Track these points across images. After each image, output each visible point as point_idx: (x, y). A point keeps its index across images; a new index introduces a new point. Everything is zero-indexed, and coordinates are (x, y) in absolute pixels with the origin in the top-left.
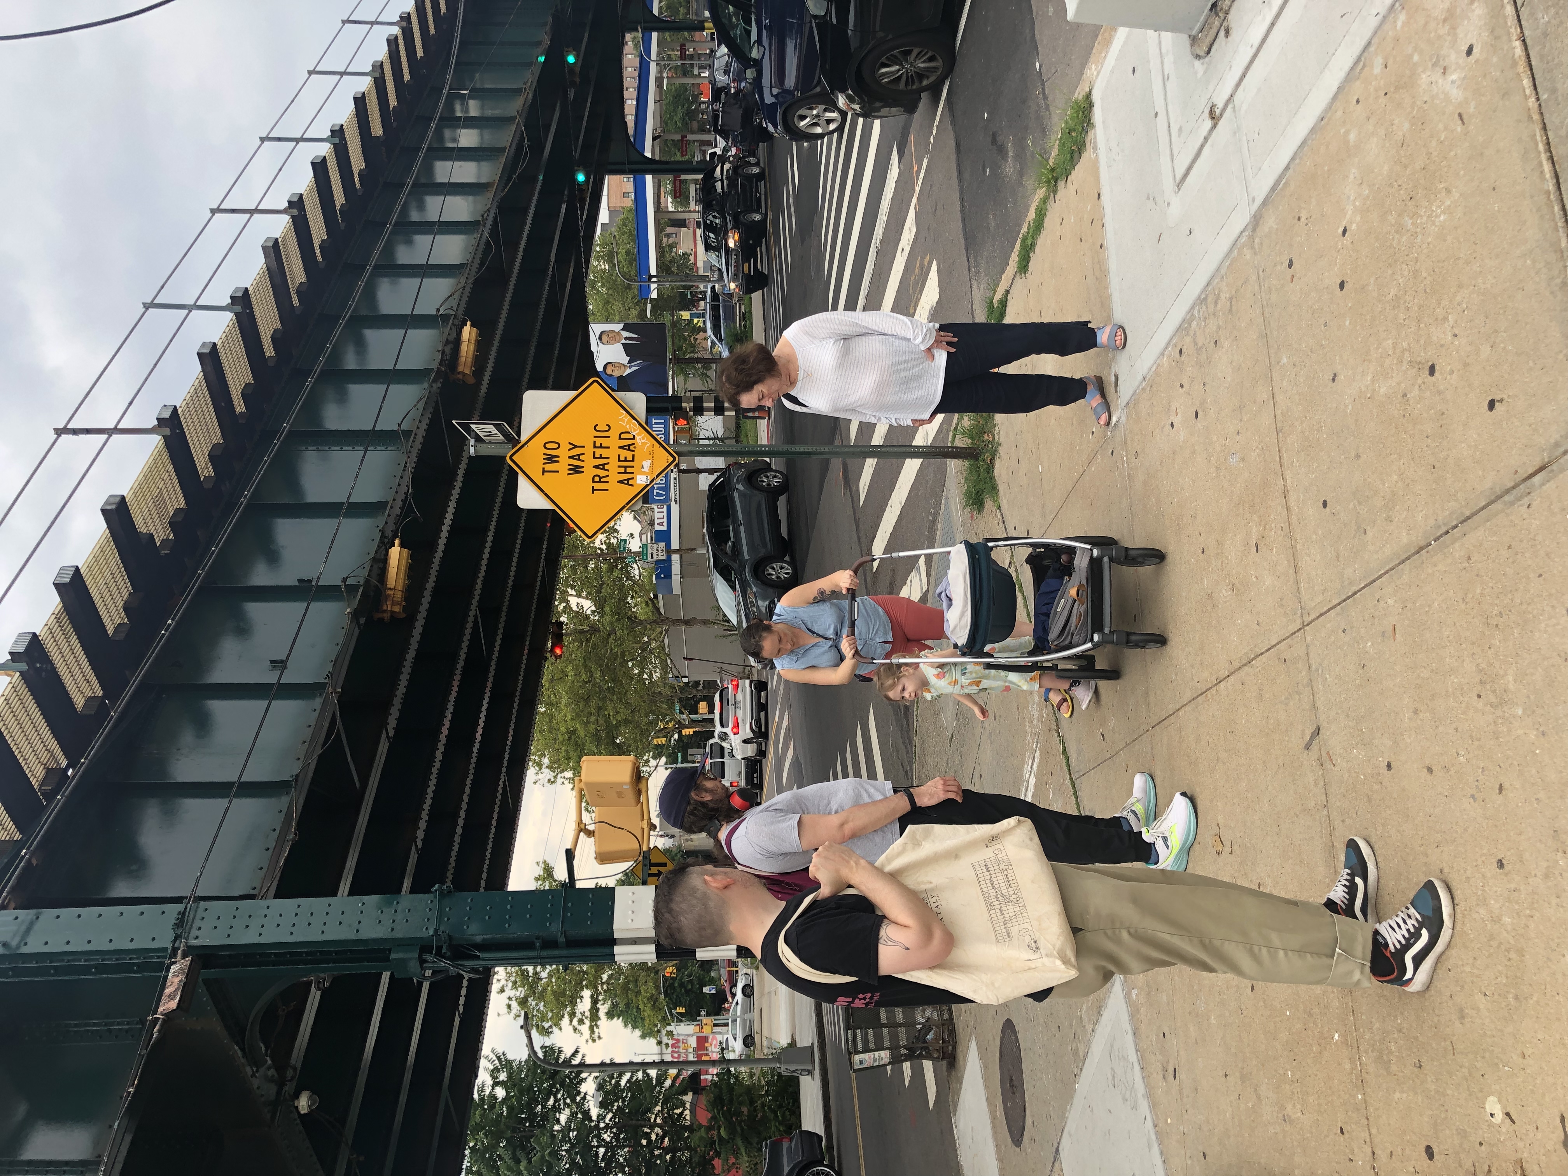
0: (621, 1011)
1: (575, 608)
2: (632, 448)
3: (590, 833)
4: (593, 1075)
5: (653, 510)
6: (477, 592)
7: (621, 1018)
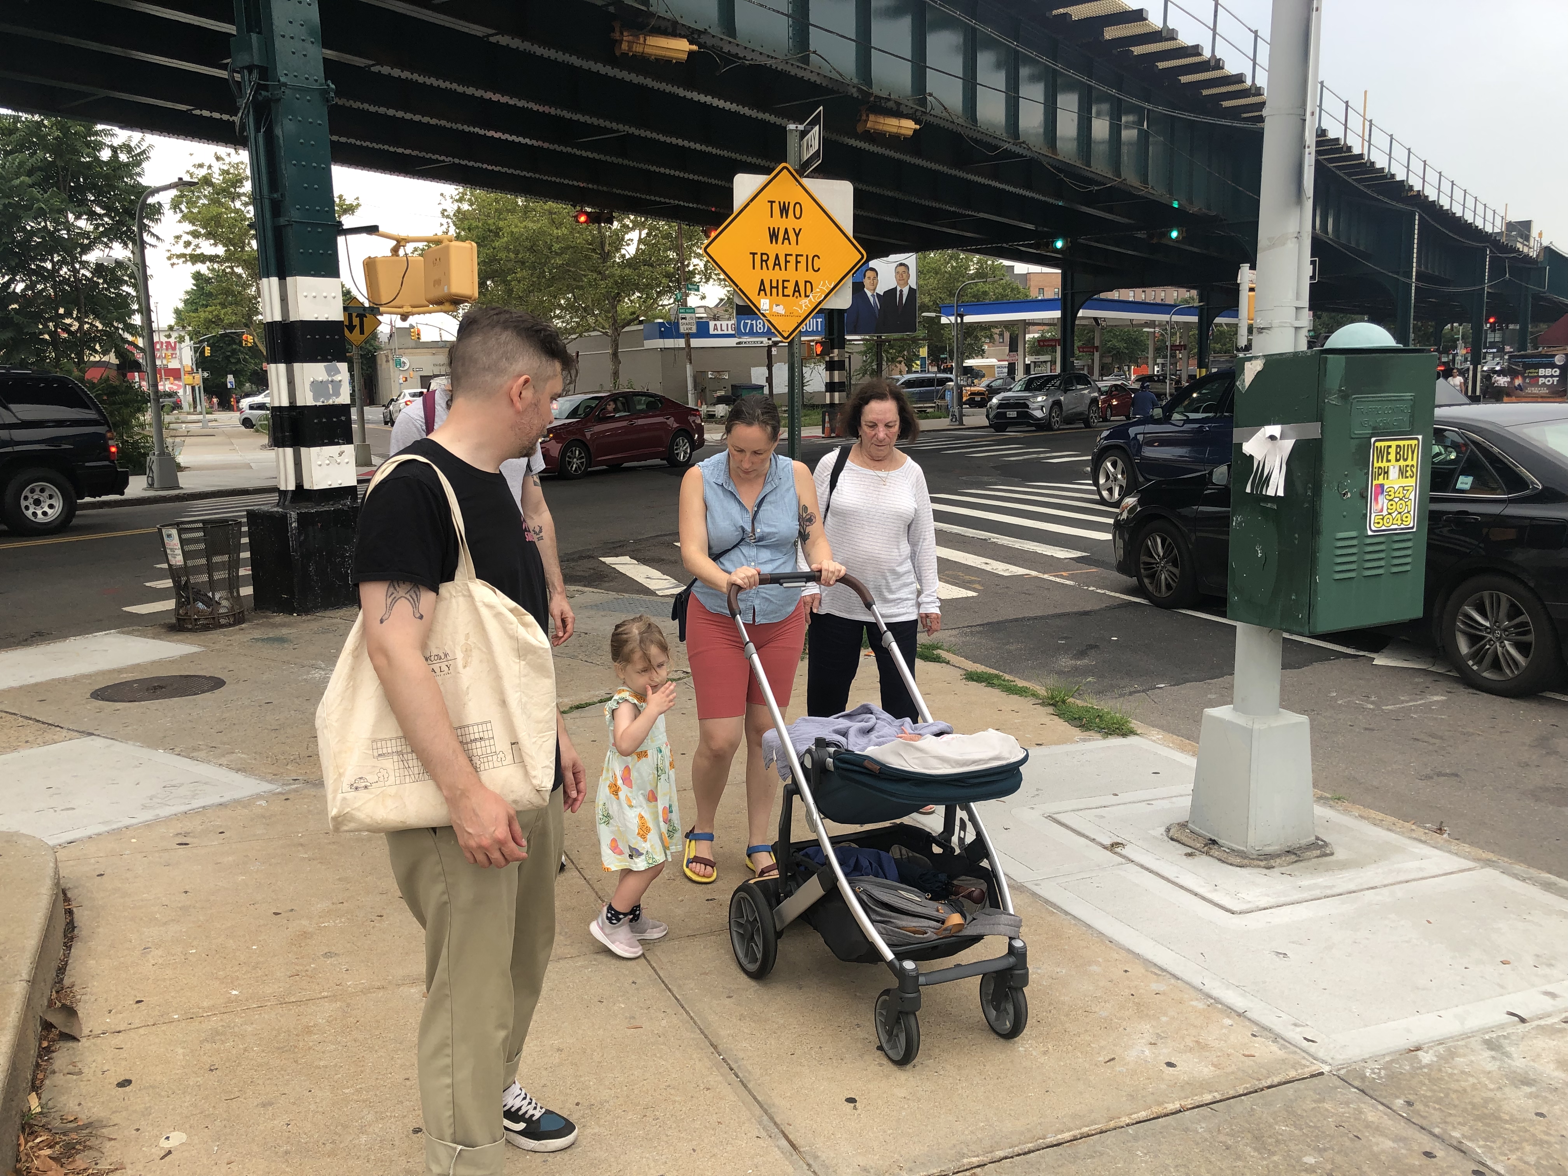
0: (203, 288)
1: (627, 237)
2: (797, 294)
3: (395, 251)
4: (131, 256)
5: (729, 319)
6: (643, 133)
7: (195, 288)
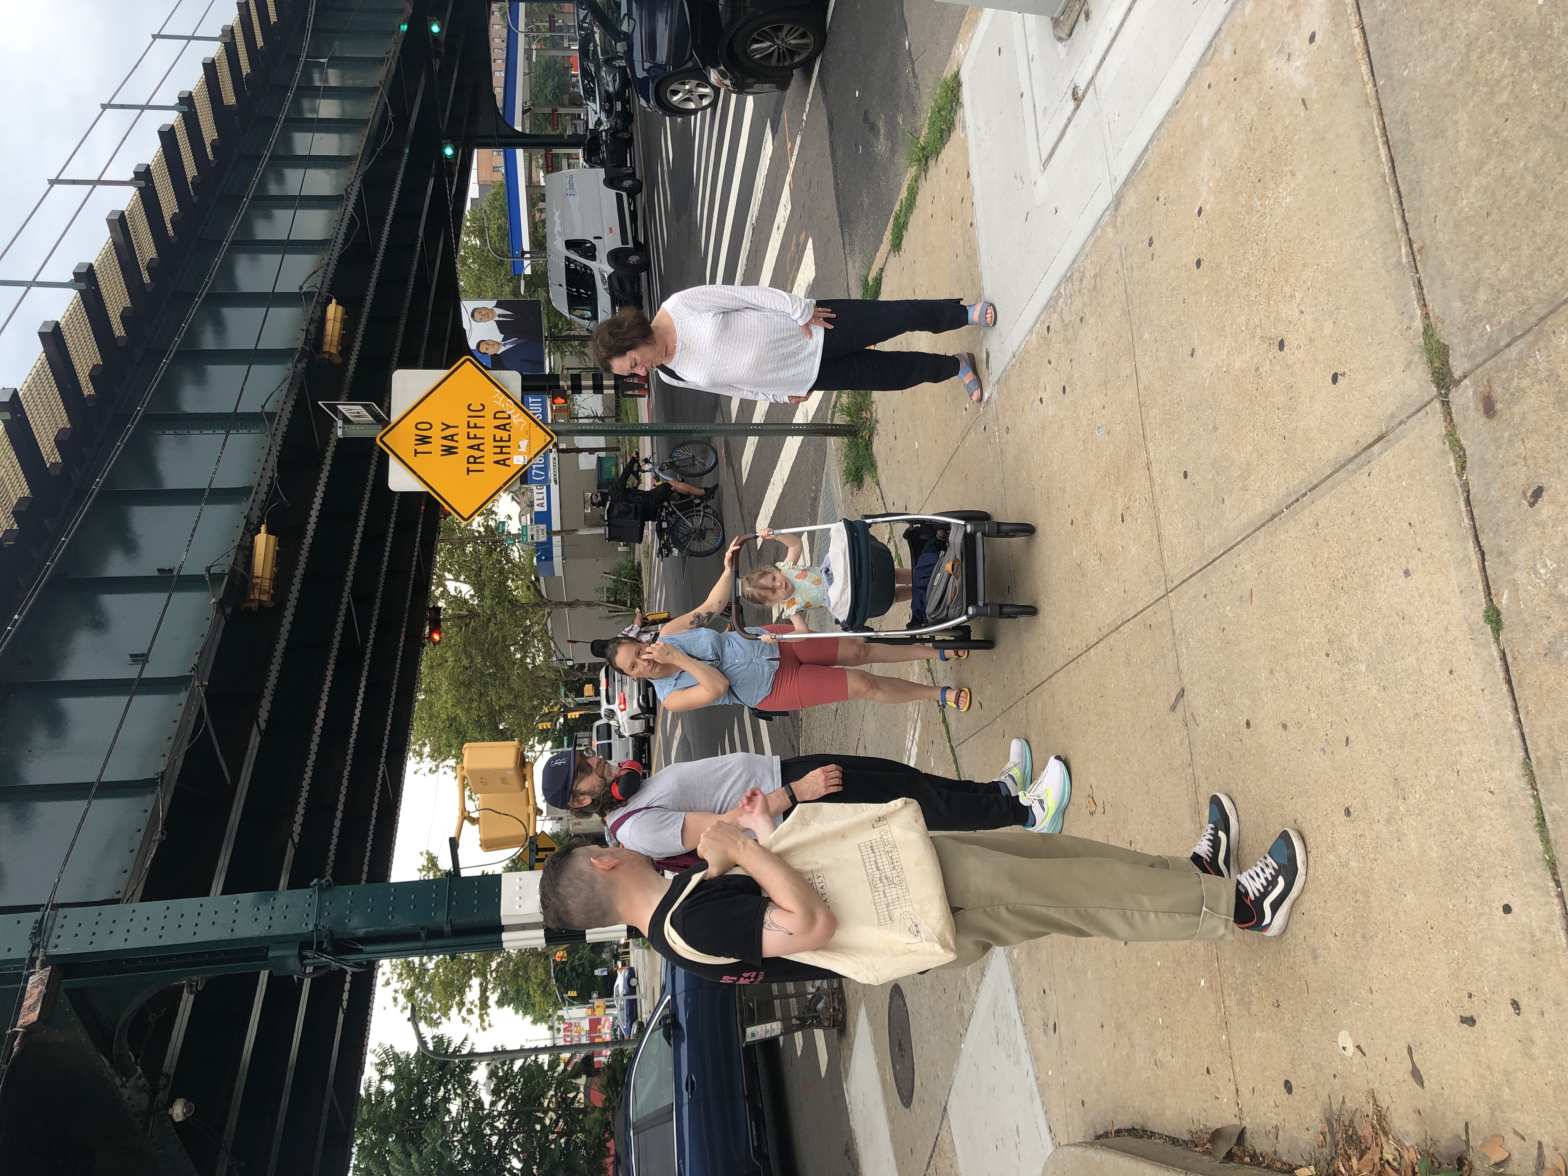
0: (512, 998)
1: (453, 593)
2: (507, 427)
3: (473, 821)
4: (484, 1063)
5: (532, 491)
6: (350, 578)
7: (512, 1005)
